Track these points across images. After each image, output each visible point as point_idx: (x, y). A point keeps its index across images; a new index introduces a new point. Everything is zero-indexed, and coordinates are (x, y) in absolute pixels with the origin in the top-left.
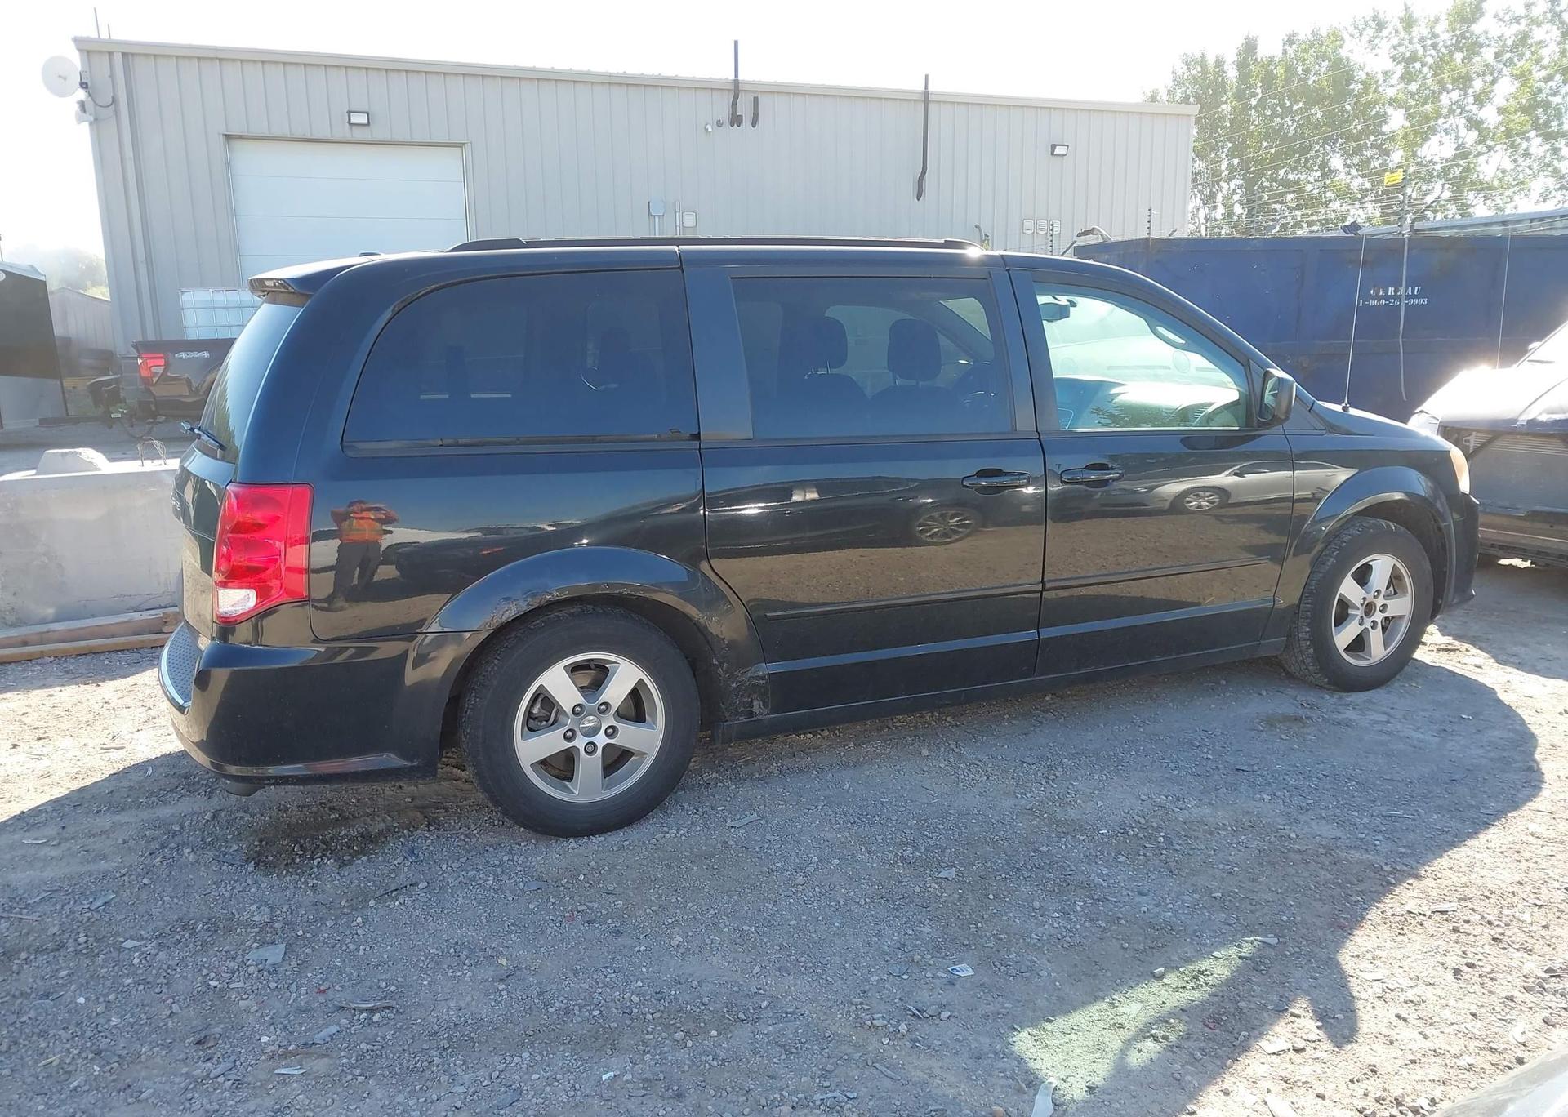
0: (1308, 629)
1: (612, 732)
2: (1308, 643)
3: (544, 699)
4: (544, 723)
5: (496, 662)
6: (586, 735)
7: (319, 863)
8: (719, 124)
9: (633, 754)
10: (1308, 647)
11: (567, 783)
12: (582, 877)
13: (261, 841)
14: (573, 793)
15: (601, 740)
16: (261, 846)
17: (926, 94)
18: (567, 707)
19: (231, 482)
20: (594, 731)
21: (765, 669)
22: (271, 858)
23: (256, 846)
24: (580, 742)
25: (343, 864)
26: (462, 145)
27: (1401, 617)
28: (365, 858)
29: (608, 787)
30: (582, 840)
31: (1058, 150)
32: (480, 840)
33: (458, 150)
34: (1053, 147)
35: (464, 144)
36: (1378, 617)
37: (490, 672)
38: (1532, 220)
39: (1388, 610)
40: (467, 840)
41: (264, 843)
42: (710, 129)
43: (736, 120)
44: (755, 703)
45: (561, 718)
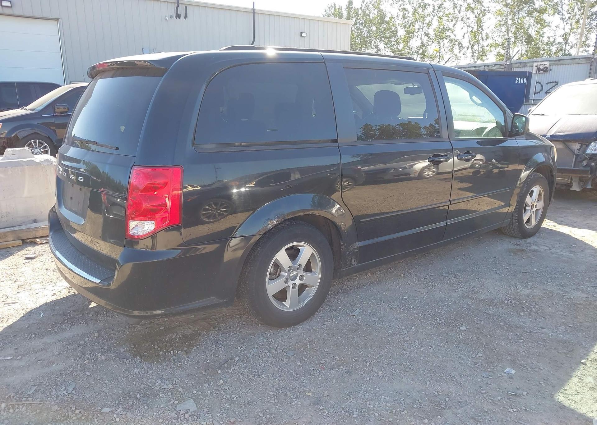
0: (517, 216)
1: (302, 278)
2: (516, 221)
3: (277, 266)
4: (274, 276)
5: (259, 249)
6: (292, 280)
7: (173, 353)
8: (171, 17)
9: (307, 287)
10: (517, 222)
11: (284, 303)
13: (134, 345)
14: (287, 307)
15: (298, 282)
16: (136, 348)
17: (254, 9)
18: (286, 267)
19: (134, 165)
20: (294, 278)
21: (358, 244)
22: (146, 354)
23: (133, 348)
24: (290, 283)
25: (187, 353)
26: (57, 20)
27: (539, 209)
28: (195, 348)
29: (299, 302)
31: (304, 35)
32: (243, 333)
33: (55, 22)
34: (301, 33)
35: (58, 19)
36: (534, 209)
37: (257, 254)
38: (485, 66)
39: (537, 207)
40: (238, 333)
41: (137, 346)
42: (167, 19)
43: (178, 16)
44: (353, 260)
45: (282, 273)
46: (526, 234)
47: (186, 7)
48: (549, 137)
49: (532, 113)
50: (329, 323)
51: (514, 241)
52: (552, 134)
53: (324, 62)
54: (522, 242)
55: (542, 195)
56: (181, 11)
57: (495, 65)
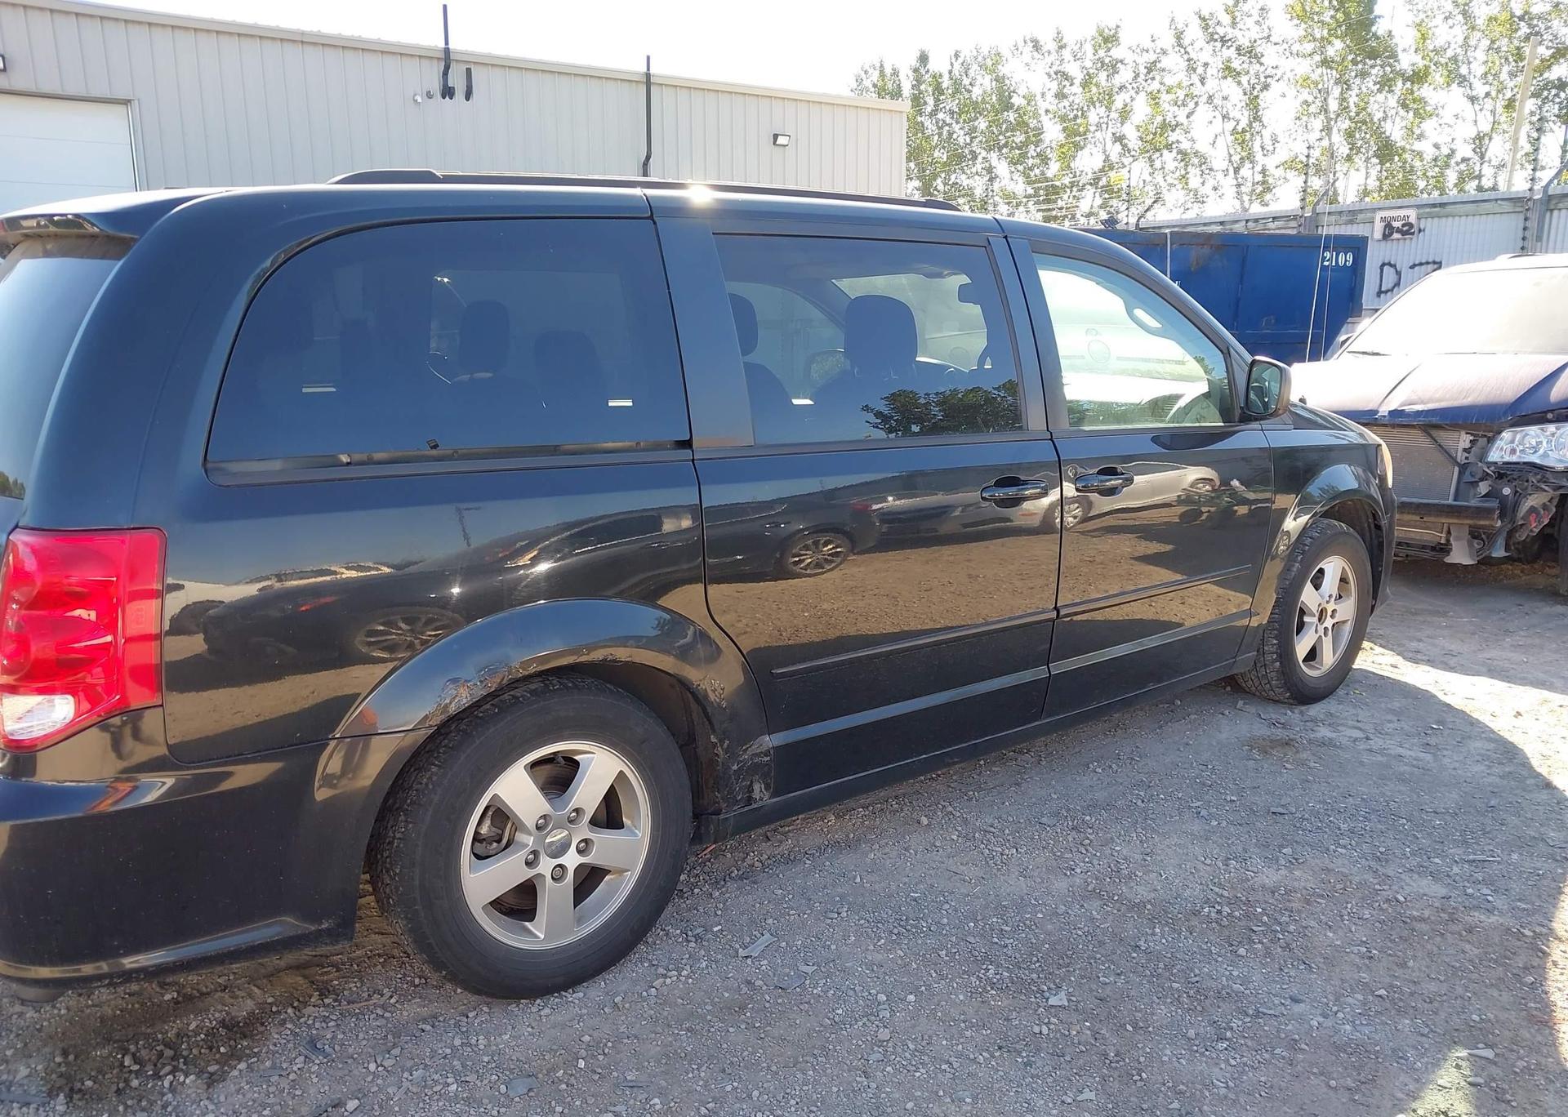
0: (1275, 642)
1: (585, 847)
2: (1275, 656)
3: (500, 815)
4: (495, 844)
5: (434, 769)
6: (554, 856)
7: (171, 1083)
8: (429, 95)
9: (608, 872)
10: (1274, 661)
11: (527, 923)
12: (582, 1064)
13: (65, 1053)
14: (536, 937)
15: (571, 860)
16: (67, 1064)
17: (648, 75)
18: (530, 821)
19: (17, 527)
20: (561, 849)
21: (770, 741)
22: (89, 1083)
23: (60, 1064)
24: (546, 866)
25: (212, 1081)
26: (126, 102)
27: (1344, 622)
28: (242, 1066)
29: (580, 921)
30: (554, 1000)
31: (781, 140)
32: (405, 1013)
33: (121, 109)
34: (776, 137)
35: (129, 101)
36: (1329, 623)
37: (427, 784)
38: (1247, 221)
39: (1337, 615)
40: (387, 1015)
41: (71, 1057)
42: (420, 100)
43: (448, 92)
44: (757, 787)
45: (520, 837)
46: (1304, 695)
47: (469, 71)
48: (1384, 416)
49: (1349, 349)
50: (668, 981)
51: (1272, 713)
52: (1391, 409)
53: (651, 218)
54: (1293, 715)
55: (1352, 583)
56: (457, 80)
57: (1274, 218)
